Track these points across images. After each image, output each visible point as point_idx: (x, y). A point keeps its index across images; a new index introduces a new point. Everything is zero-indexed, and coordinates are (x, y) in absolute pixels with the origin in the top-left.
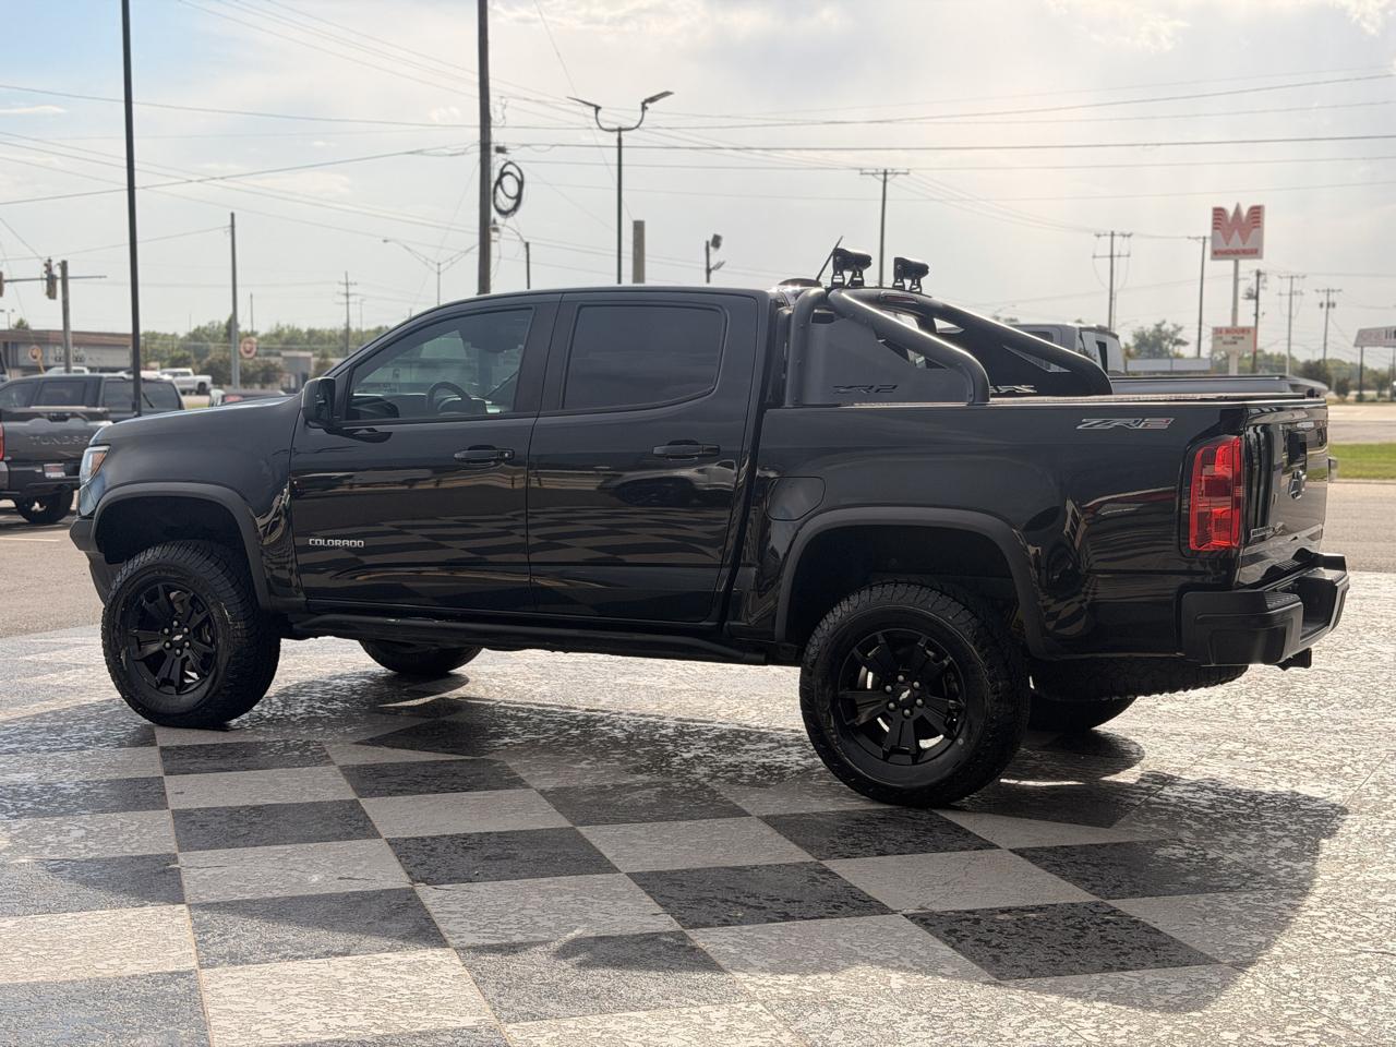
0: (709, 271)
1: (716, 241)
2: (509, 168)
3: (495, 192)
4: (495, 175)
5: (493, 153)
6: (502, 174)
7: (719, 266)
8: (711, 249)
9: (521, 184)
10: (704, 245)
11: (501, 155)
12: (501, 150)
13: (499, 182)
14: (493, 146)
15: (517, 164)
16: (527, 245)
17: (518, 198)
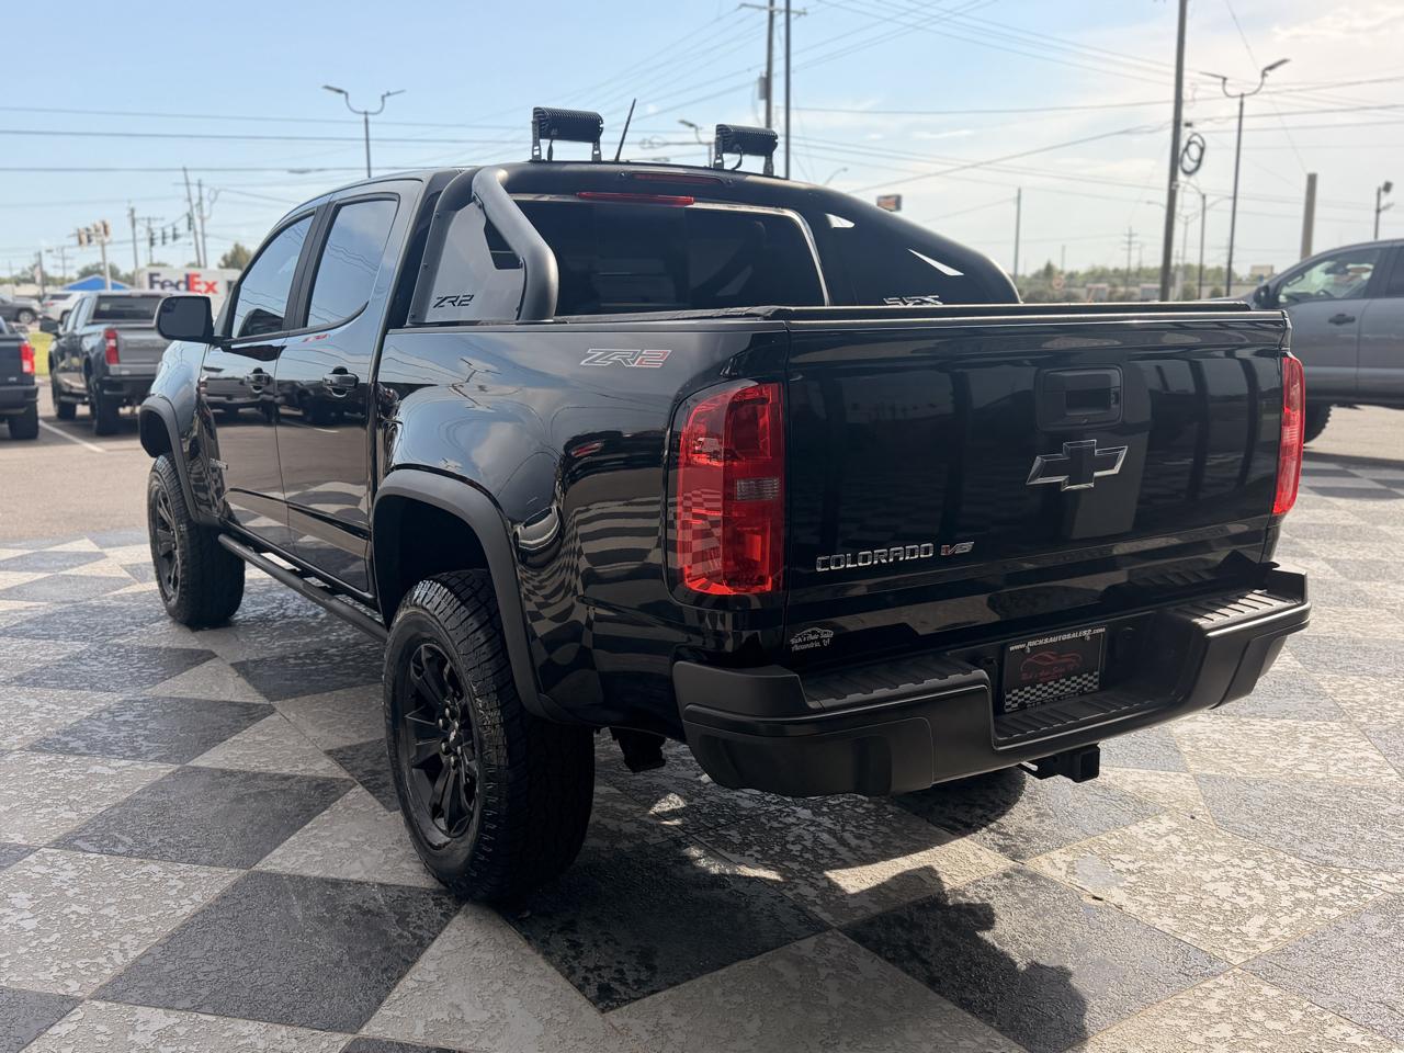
0: (1378, 211)
1: (1388, 187)
2: (1196, 138)
3: (1183, 156)
4: (1183, 144)
5: (1183, 127)
6: (1189, 143)
7: (1387, 207)
8: (1383, 193)
9: (1202, 150)
10: (1375, 191)
11: (1189, 129)
12: (1189, 125)
13: (1186, 149)
14: (1183, 123)
15: (1202, 135)
16: (1204, 197)
17: (1199, 161)
